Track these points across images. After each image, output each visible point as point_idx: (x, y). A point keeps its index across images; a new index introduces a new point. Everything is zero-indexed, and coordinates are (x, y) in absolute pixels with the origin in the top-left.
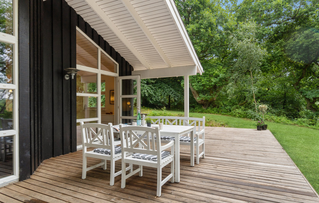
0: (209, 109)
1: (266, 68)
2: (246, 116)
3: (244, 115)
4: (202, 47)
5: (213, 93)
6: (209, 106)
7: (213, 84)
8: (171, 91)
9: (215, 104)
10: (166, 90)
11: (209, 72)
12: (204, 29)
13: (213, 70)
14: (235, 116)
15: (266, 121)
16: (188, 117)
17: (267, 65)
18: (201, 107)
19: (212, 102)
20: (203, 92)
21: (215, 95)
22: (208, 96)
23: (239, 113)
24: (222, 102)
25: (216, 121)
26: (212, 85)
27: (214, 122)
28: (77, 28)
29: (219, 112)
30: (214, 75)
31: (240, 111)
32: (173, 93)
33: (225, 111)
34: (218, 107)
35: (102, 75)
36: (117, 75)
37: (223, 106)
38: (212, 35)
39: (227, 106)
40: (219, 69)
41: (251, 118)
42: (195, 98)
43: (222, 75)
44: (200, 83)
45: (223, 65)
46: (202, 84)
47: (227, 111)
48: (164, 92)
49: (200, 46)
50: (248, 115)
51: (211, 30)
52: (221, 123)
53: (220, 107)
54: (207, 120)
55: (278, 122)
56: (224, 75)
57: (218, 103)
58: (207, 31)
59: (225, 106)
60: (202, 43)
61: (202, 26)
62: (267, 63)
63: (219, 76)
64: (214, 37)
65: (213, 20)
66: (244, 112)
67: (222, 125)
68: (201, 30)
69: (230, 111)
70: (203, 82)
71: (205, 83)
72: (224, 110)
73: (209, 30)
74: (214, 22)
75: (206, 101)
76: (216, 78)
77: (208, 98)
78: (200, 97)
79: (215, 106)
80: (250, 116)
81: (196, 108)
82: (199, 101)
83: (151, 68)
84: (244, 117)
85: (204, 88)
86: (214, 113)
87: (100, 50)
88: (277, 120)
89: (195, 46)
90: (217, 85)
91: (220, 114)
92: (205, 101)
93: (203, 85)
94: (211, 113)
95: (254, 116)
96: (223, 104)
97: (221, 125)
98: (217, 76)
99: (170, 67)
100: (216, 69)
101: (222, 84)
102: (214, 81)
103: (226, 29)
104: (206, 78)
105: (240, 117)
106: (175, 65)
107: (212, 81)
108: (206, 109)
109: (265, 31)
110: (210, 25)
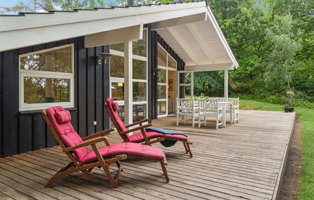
0: (245, 96)
1: (300, 57)
2: (279, 102)
3: (278, 101)
4: (238, 39)
5: (248, 81)
6: (245, 92)
7: (248, 72)
8: (208, 78)
9: (250, 91)
10: (204, 77)
11: (245, 61)
12: (240, 23)
13: (249, 60)
14: (269, 102)
15: (299, 106)
16: (227, 97)
17: (302, 54)
18: (237, 94)
19: (248, 89)
20: (239, 80)
21: (251, 82)
22: (243, 83)
23: (272, 99)
24: (257, 89)
25: (250, 105)
26: (247, 74)
27: (249, 106)
28: (158, 44)
29: (254, 99)
30: (249, 64)
31: (274, 97)
32: (209, 80)
33: (260, 98)
34: (254, 94)
35: (168, 70)
36: (175, 70)
37: (258, 93)
38: (248, 28)
39: (262, 92)
40: (254, 58)
41: (284, 104)
42: (231, 86)
43: (257, 65)
44: (236, 71)
45: (259, 53)
46: (238, 72)
47: (261, 97)
48: (201, 79)
49: (237, 38)
50: (281, 101)
51: (248, 23)
52: (255, 107)
53: (255, 94)
54: (242, 105)
55: (309, 108)
56: (259, 64)
57: (253, 90)
58: (243, 24)
59: (260, 92)
60: (238, 36)
61: (239, 20)
62: (301, 53)
63: (254, 65)
64: (249, 30)
65: (250, 15)
66: (279, 98)
67: (256, 109)
68: (238, 24)
69: (265, 97)
70: (239, 70)
71: (241, 72)
72: (259, 96)
73: (246, 24)
74: (250, 17)
75: (242, 88)
76: (252, 67)
77: (244, 85)
78: (236, 84)
79: (250, 93)
80: (283, 102)
81: (232, 95)
82: (235, 88)
83: (199, 64)
84: (277, 103)
85: (240, 76)
86: (249, 100)
87: (168, 54)
88: (309, 106)
89: (232, 39)
90: (252, 73)
91: (255, 100)
92: (240, 88)
93: (238, 74)
94: (246, 99)
95: (287, 102)
96: (259, 91)
97: (254, 109)
98: (252, 65)
99: (214, 64)
100: (252, 59)
101: (258, 72)
102: (250, 70)
103: (262, 23)
104: (242, 66)
105: (273, 103)
106: (218, 62)
107: (247, 70)
108: (242, 96)
109: (299, 23)
110: (247, 19)
